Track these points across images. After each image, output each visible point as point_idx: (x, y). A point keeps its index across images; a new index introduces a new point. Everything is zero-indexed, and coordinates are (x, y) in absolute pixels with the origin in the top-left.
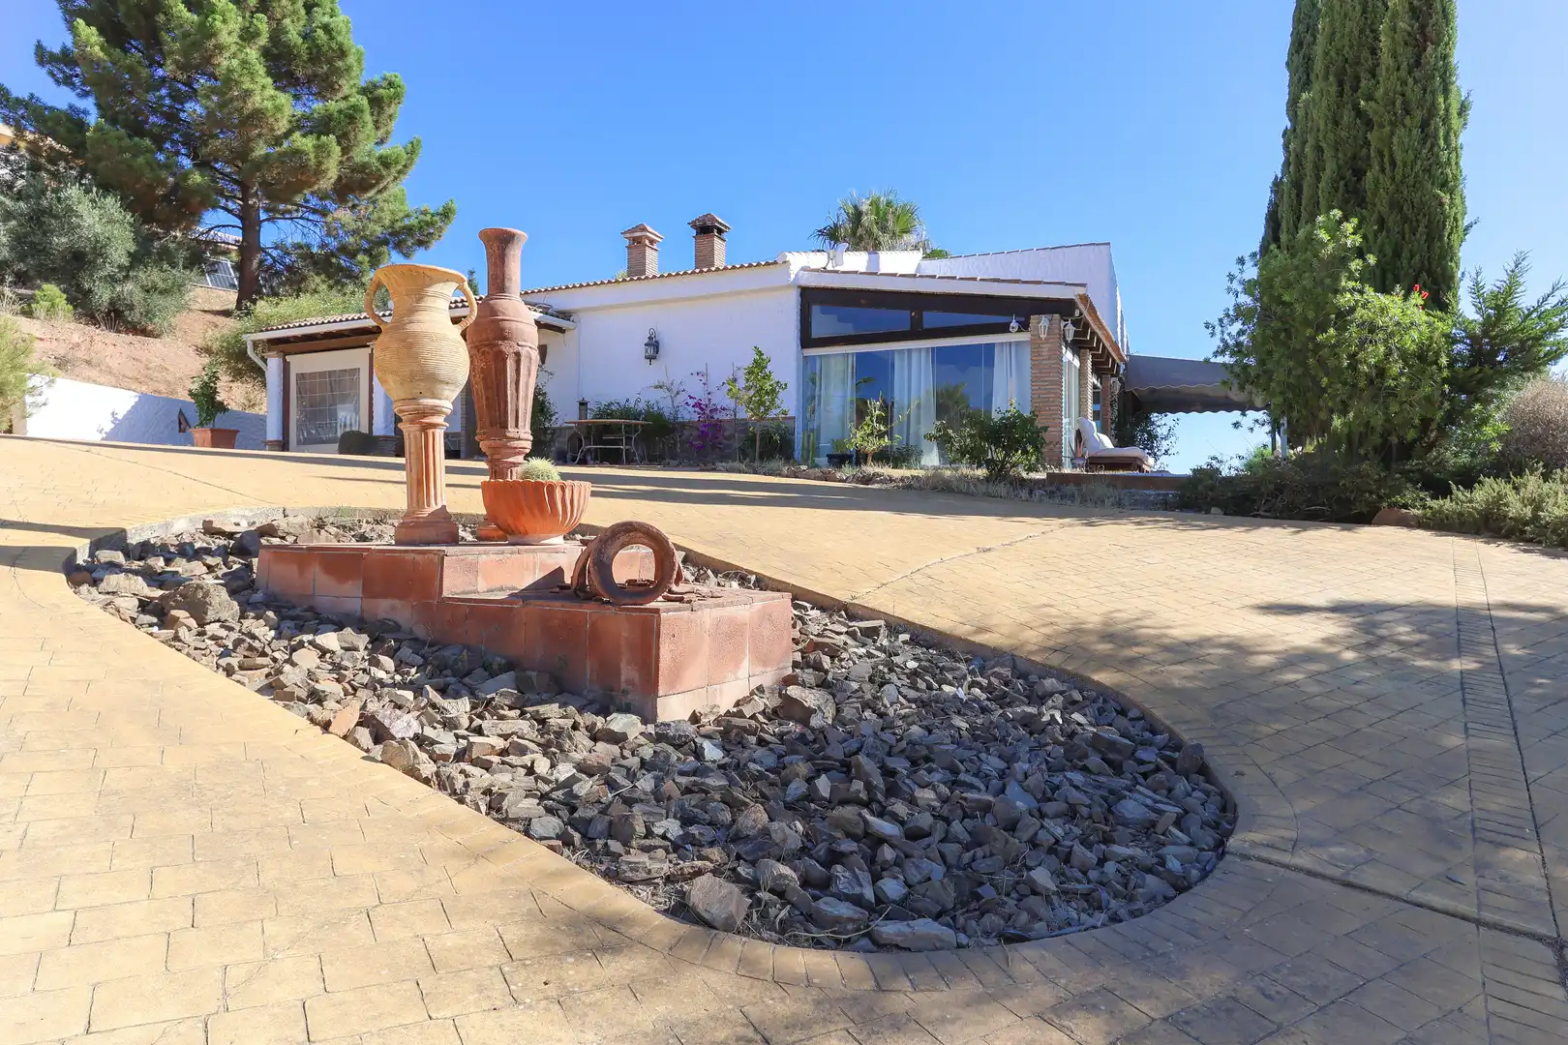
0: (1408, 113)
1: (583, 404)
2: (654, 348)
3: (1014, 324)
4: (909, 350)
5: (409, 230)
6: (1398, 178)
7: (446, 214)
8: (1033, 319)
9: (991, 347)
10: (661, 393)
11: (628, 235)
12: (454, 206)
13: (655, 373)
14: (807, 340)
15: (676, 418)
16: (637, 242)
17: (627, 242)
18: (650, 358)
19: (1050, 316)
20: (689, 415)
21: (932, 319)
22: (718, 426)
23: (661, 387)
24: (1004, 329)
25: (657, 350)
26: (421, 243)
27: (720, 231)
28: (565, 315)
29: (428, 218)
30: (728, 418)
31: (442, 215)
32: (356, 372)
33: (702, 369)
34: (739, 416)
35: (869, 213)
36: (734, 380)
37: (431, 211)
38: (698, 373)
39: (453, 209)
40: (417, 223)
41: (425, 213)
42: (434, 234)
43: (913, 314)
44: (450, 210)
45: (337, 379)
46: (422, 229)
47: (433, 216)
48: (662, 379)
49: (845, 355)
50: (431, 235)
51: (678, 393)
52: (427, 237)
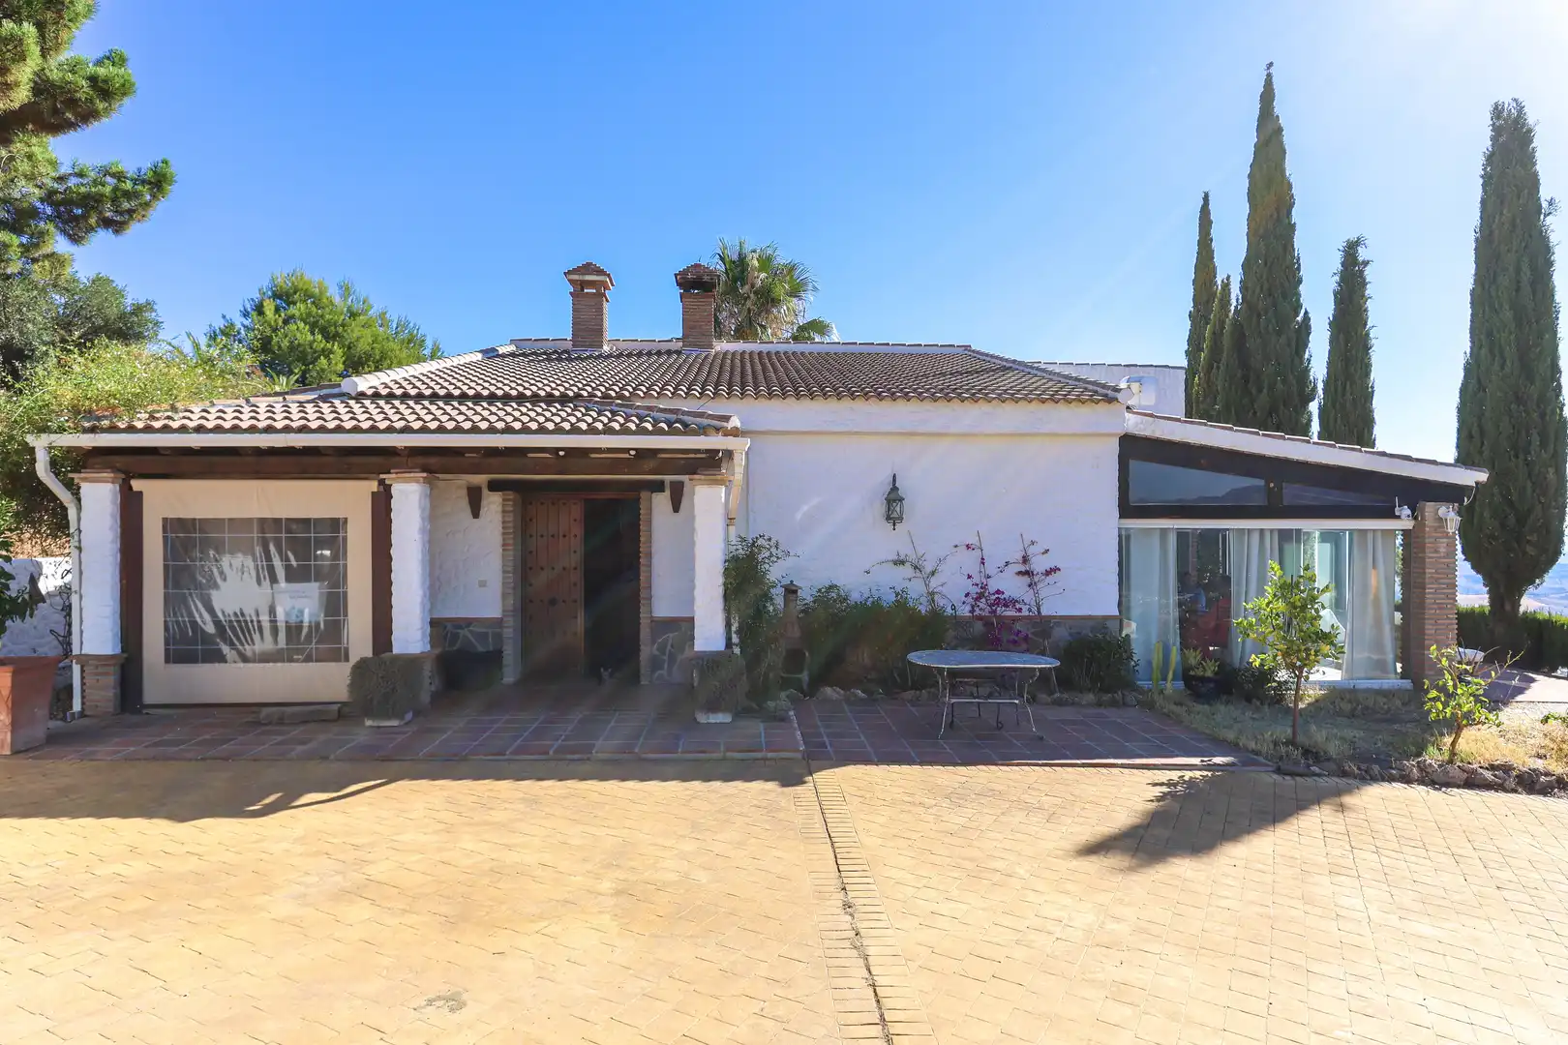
1: (795, 592)
2: (893, 503)
3: (1407, 511)
4: (1251, 531)
5: (89, 201)
7: (158, 182)
8: (1428, 506)
10: (907, 571)
11: (575, 277)
12: (172, 170)
14: (1127, 510)
16: (587, 288)
18: (893, 520)
20: (953, 605)
21: (1291, 493)
22: (1007, 624)
23: (902, 563)
25: (899, 507)
26: (107, 223)
29: (128, 186)
30: (1026, 614)
31: (150, 183)
32: (336, 525)
33: (973, 540)
34: (1044, 612)
35: (760, 270)
36: (1025, 560)
37: (131, 173)
38: (968, 547)
39: (168, 175)
40: (108, 189)
41: (120, 176)
42: (134, 211)
43: (1272, 485)
44: (164, 176)
45: (284, 535)
46: (114, 200)
47: (135, 184)
48: (905, 551)
49: (1164, 532)
50: (131, 212)
51: (933, 573)
52: (121, 214)
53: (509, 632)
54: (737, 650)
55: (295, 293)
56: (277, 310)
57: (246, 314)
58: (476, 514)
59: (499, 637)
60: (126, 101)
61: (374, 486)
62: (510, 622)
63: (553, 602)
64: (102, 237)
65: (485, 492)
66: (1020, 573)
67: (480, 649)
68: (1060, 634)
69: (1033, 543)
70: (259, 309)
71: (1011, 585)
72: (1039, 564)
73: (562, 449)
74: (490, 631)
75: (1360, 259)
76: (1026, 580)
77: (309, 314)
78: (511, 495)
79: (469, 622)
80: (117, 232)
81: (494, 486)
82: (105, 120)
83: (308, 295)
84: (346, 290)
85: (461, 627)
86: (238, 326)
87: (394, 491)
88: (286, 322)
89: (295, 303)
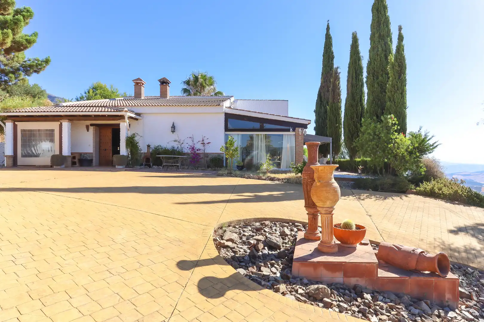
0: (398, 90)
1: (149, 146)
2: (173, 128)
3: (291, 130)
4: (258, 135)
5: (31, 66)
6: (396, 105)
7: (47, 61)
8: (297, 129)
9: (282, 135)
10: (177, 143)
11: (135, 81)
12: (50, 59)
13: (174, 136)
14: (227, 129)
15: (182, 151)
16: (138, 84)
17: (134, 84)
18: (173, 132)
19: (301, 128)
20: (187, 150)
21: (267, 126)
22: (198, 155)
23: (176, 141)
24: (289, 130)
25: (174, 129)
26: (35, 71)
27: (168, 84)
28: (138, 114)
29: (40, 62)
30: (202, 152)
31: (45, 62)
32: (53, 131)
33: (191, 136)
34: (205, 152)
35: (201, 78)
36: (203, 140)
37: (41, 60)
38: (190, 138)
39: (50, 60)
40: (35, 64)
41: (38, 60)
42: (41, 68)
43: (261, 124)
44: (48, 60)
45: (43, 133)
46: (37, 66)
47: (42, 62)
48: (177, 139)
49: (238, 135)
50: (40, 69)
51: (182, 143)
52: (39, 69)
53: (94, 155)
54: (130, 156)
55: (98, 87)
56: (93, 92)
57: (85, 93)
58: (88, 131)
59: (92, 156)
60: (35, 44)
61: (59, 123)
62: (94, 153)
63: (106, 150)
64: (34, 75)
65: (90, 126)
66: (202, 143)
67: (89, 159)
68: (210, 156)
69: (205, 137)
70: (89, 92)
71: (198, 146)
72: (206, 141)
73: (93, 115)
74: (91, 155)
75: (339, 72)
76: (203, 145)
77: (101, 93)
78: (94, 127)
79: (86, 153)
80: (38, 73)
81: (92, 125)
82: (30, 48)
83: (101, 88)
84: (111, 87)
85: (85, 154)
86: (84, 96)
87: (63, 124)
88: (95, 95)
89: (97, 90)
